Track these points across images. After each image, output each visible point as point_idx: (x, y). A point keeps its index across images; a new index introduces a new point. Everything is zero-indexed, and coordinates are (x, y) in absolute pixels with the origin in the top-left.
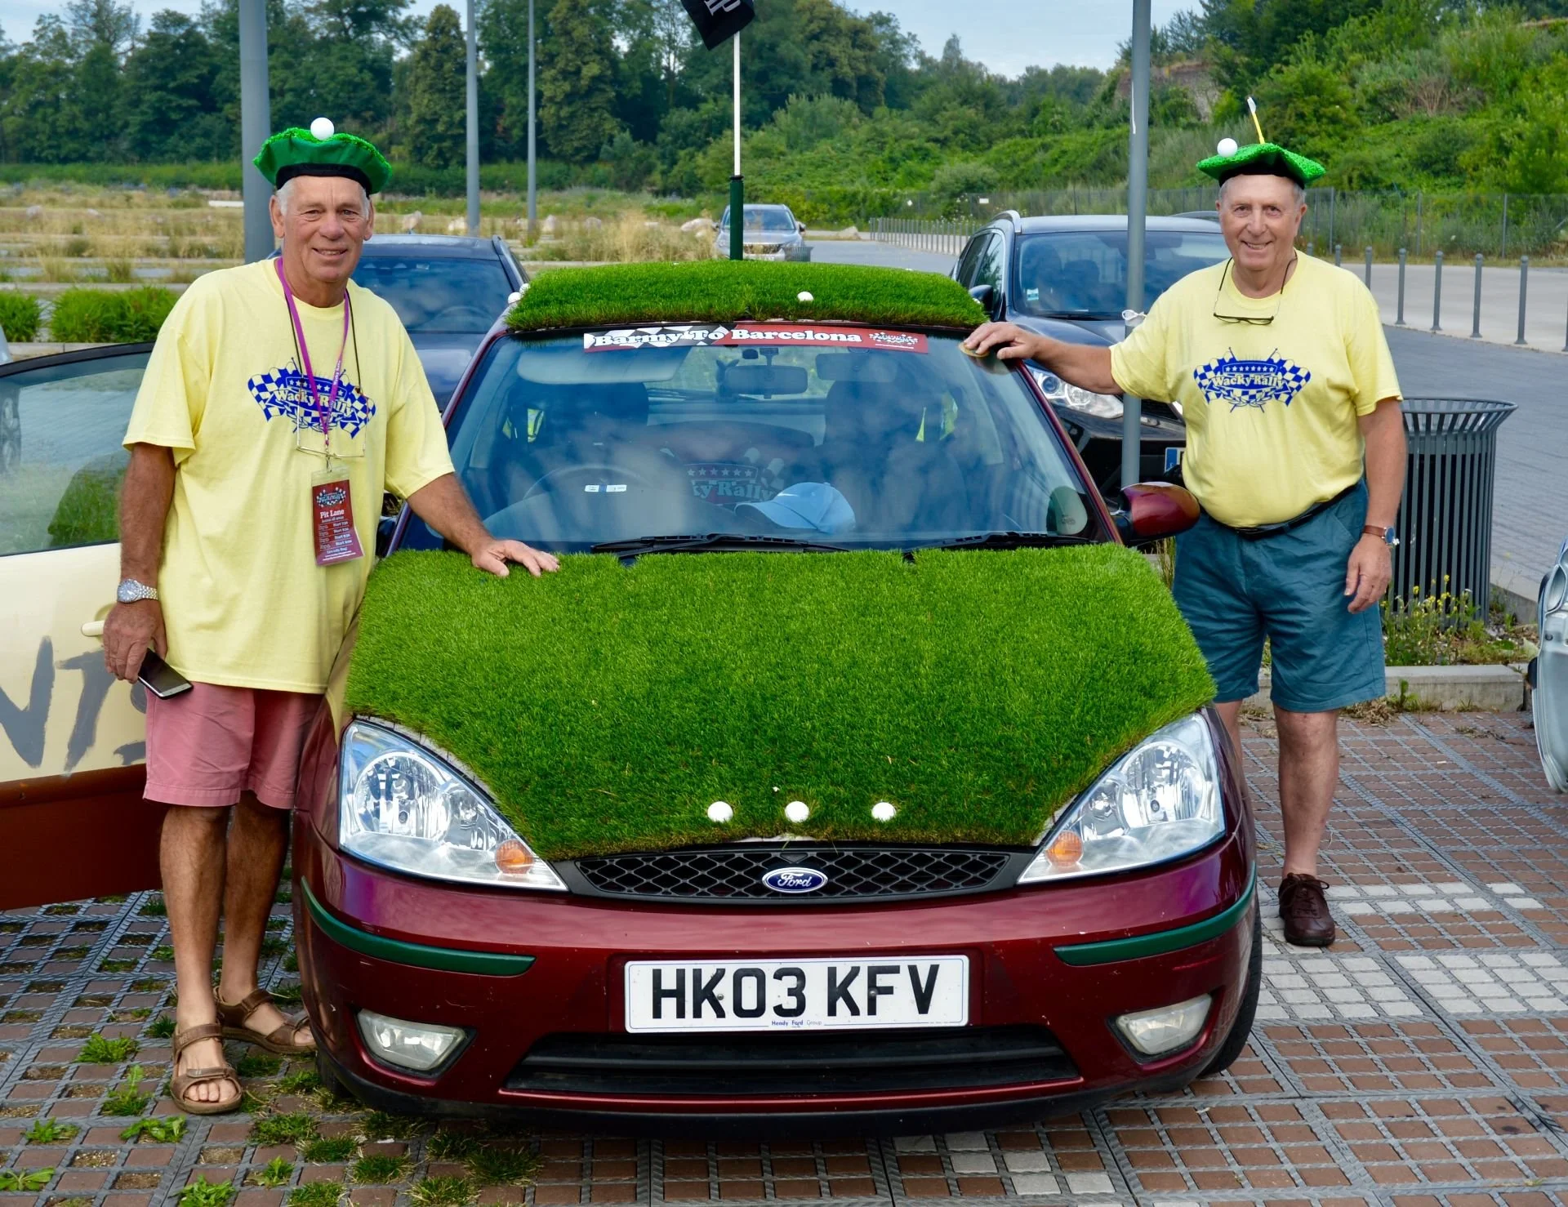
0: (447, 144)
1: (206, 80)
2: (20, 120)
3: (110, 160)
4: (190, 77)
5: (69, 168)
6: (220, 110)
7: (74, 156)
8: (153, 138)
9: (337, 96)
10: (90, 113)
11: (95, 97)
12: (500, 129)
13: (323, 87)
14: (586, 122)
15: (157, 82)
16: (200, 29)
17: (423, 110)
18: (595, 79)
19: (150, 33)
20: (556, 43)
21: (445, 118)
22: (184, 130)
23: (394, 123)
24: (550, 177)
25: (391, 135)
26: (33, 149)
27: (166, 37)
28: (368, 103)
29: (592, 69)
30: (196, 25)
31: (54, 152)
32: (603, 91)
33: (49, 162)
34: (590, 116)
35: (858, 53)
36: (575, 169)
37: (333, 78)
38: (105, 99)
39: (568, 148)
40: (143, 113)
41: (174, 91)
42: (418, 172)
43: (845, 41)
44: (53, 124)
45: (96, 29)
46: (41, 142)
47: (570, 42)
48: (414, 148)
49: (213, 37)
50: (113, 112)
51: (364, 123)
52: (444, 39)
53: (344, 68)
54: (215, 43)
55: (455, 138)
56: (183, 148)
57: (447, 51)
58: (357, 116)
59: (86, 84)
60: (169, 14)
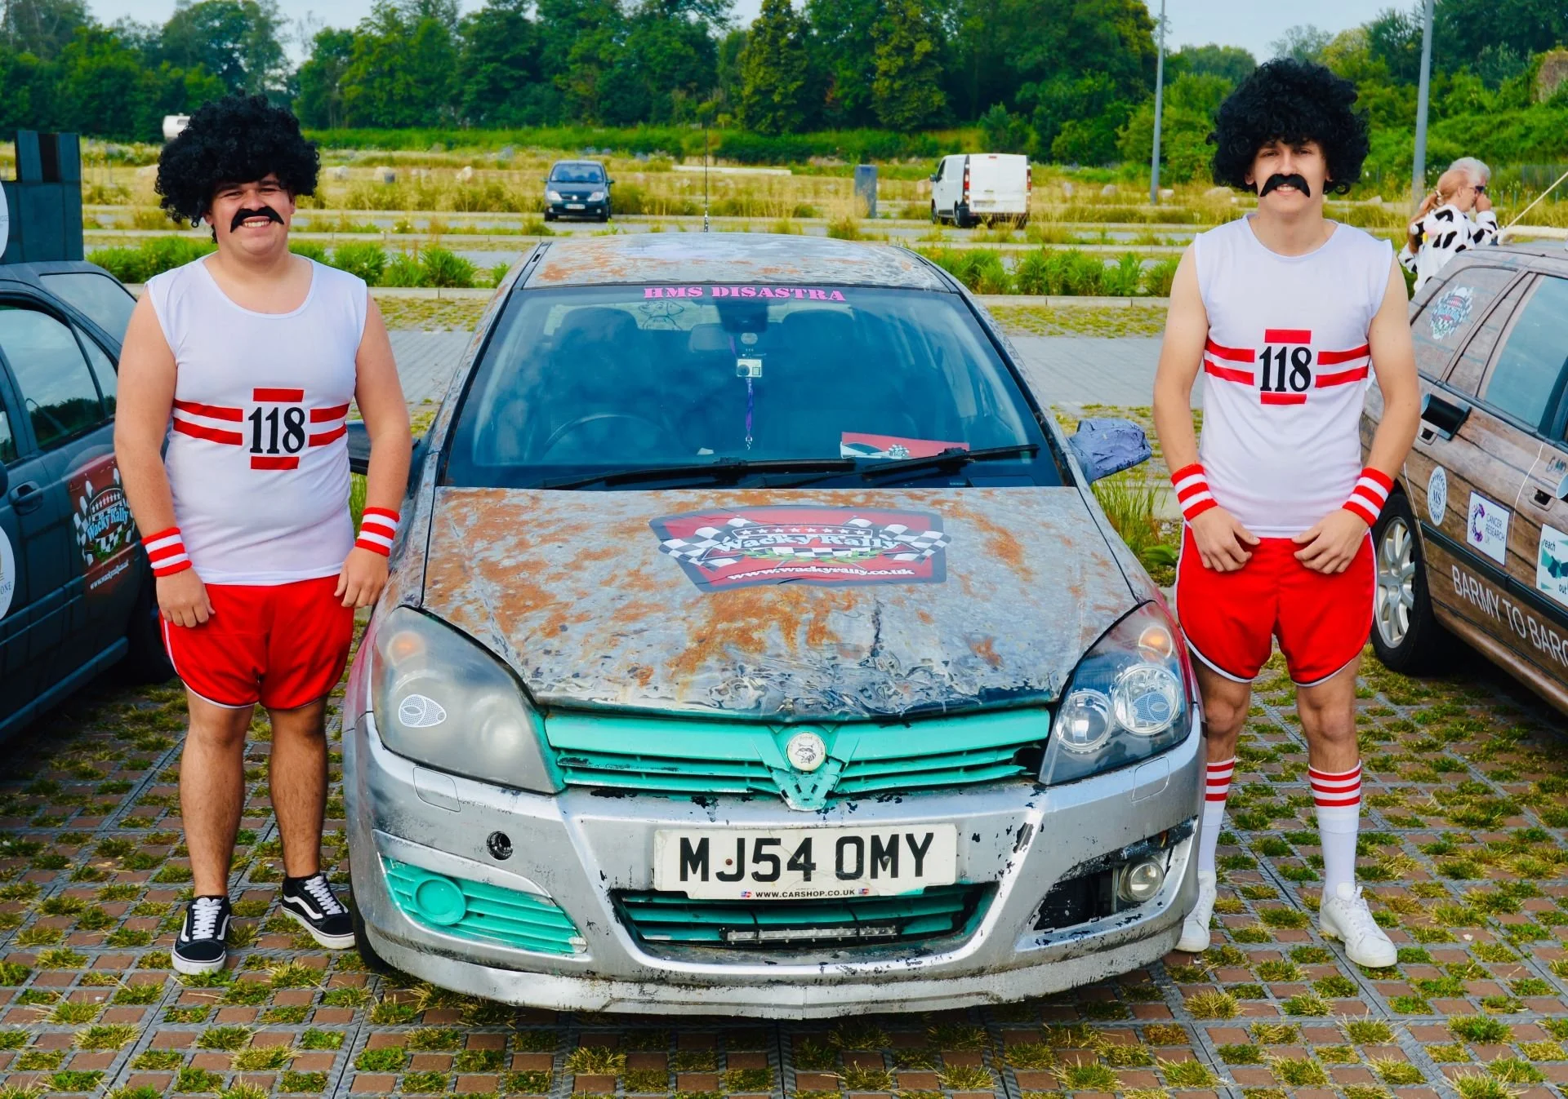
0: (780, 113)
1: (536, 52)
2: (361, 89)
3: (442, 126)
4: (521, 50)
6: (548, 80)
7: (409, 121)
8: (486, 105)
9: (664, 68)
10: (422, 82)
11: (428, 67)
12: (828, 99)
13: (651, 60)
14: (917, 94)
15: (492, 54)
16: (525, 6)
17: (758, 81)
18: (927, 55)
19: (485, 10)
20: (889, 21)
21: (781, 90)
22: (515, 98)
23: (718, 96)
24: (882, 144)
25: (717, 105)
26: (370, 115)
27: (499, 15)
28: (691, 76)
29: (924, 46)
30: (522, 2)
31: (389, 117)
32: (932, 66)
33: (383, 126)
34: (920, 89)
35: (1144, 32)
36: (904, 137)
37: (660, 51)
38: (439, 69)
39: (899, 118)
40: (478, 83)
41: (506, 62)
42: (749, 138)
43: (1131, 21)
44: (391, 91)
45: (424, 6)
46: (378, 108)
47: (904, 21)
48: (747, 116)
49: (538, 12)
50: (448, 81)
51: (690, 93)
52: (778, 17)
53: (669, 43)
54: (542, 18)
55: (787, 107)
56: (515, 114)
57: (780, 27)
58: (683, 85)
59: (420, 56)
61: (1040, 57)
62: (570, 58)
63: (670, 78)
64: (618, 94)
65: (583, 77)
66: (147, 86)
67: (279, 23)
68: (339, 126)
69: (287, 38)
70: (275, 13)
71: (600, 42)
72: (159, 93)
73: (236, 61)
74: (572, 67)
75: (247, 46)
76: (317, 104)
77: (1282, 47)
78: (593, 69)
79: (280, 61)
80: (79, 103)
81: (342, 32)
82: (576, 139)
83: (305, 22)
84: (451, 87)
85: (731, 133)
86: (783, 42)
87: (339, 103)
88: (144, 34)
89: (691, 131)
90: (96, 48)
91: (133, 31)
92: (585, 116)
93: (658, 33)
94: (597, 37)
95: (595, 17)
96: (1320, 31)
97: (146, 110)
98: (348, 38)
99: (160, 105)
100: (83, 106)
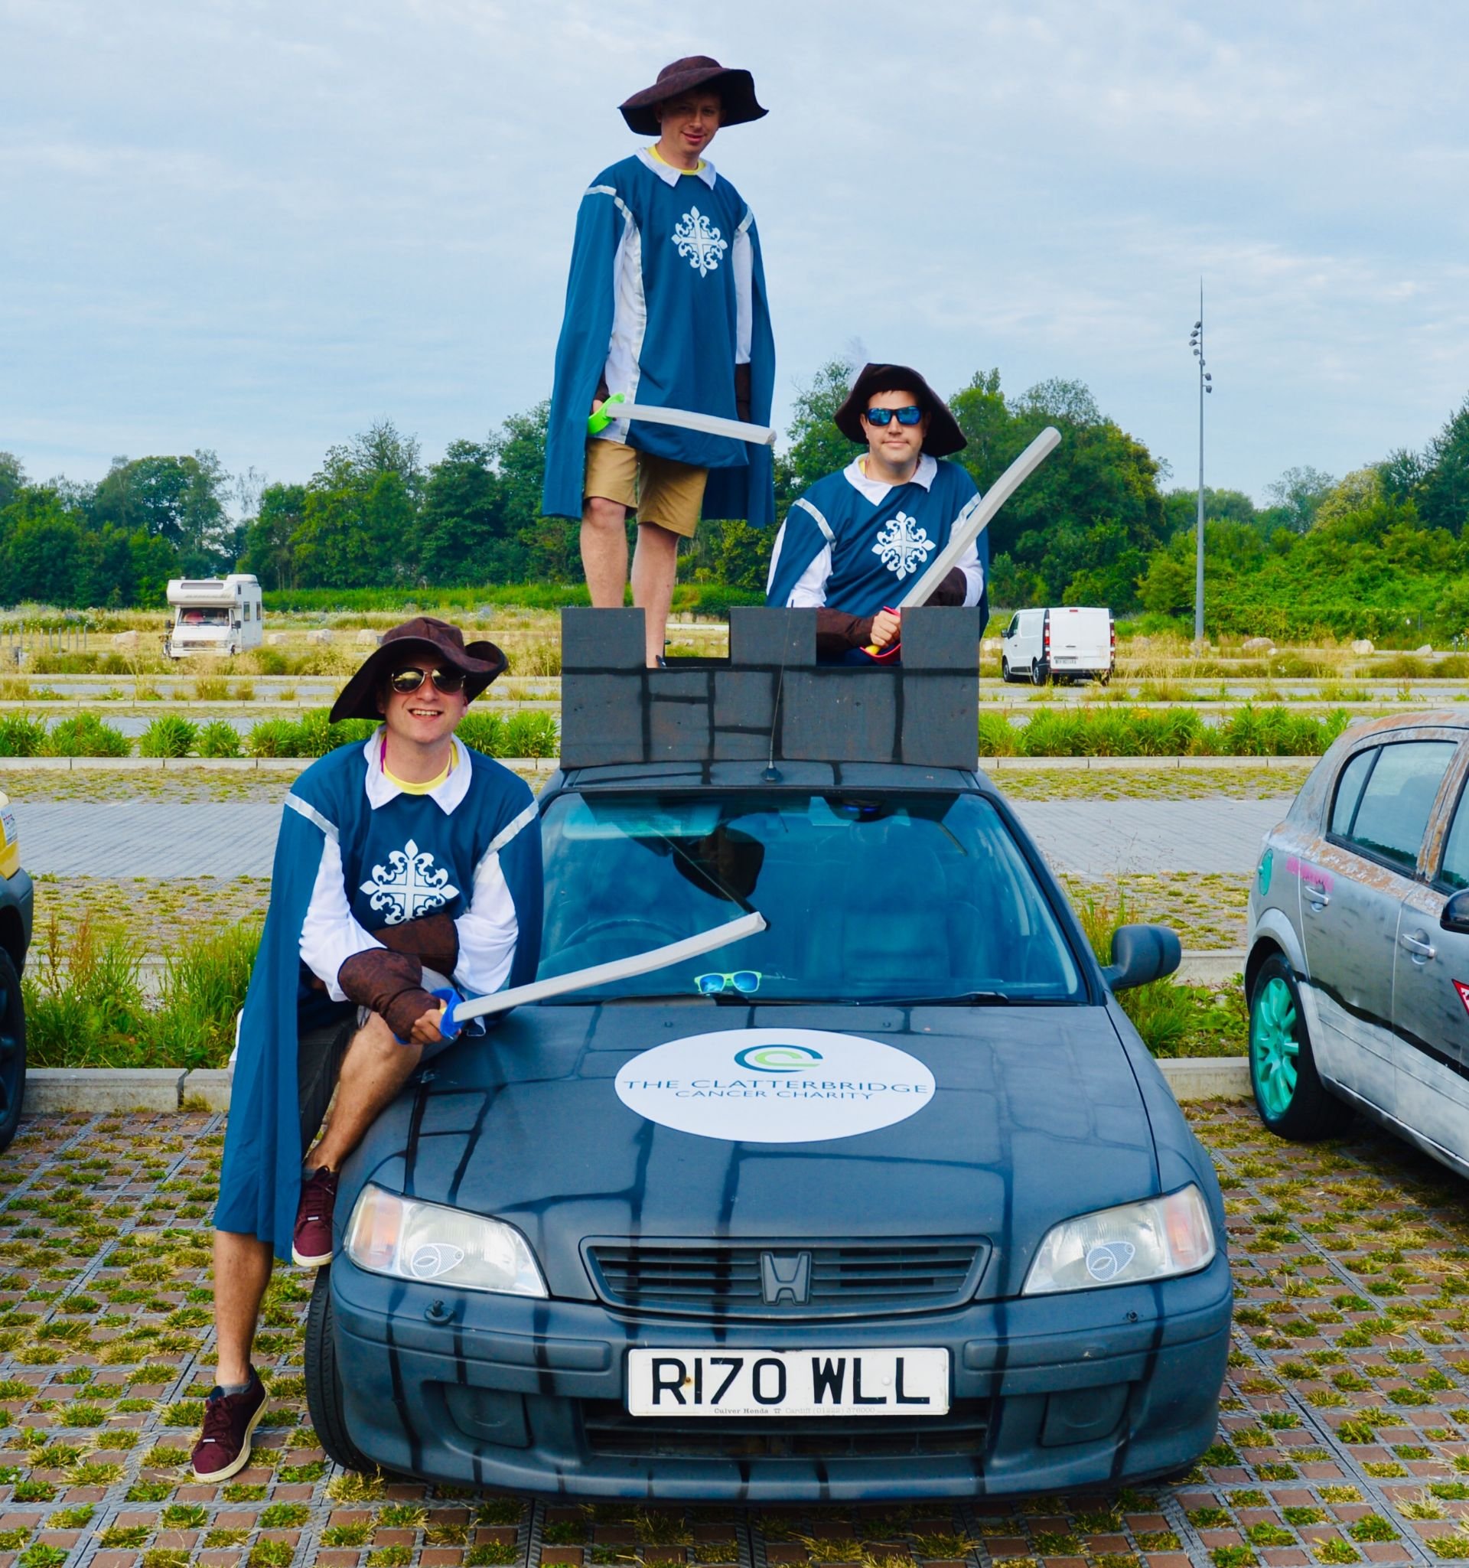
1: (499, 506)
2: (312, 547)
4: (484, 503)
5: (360, 593)
6: (512, 535)
7: (362, 580)
8: (446, 562)
10: (378, 539)
11: (384, 523)
15: (453, 508)
16: (488, 458)
17: (739, 532)
19: (444, 462)
22: (478, 554)
23: (695, 549)
25: (694, 559)
26: (321, 574)
27: (463, 466)
30: (485, 454)
31: (342, 577)
33: (335, 586)
35: (1146, 476)
38: (396, 525)
40: (438, 539)
42: (730, 593)
43: (1134, 466)
44: (344, 549)
45: (380, 460)
46: (331, 567)
48: (728, 570)
49: (501, 464)
50: (405, 538)
54: (505, 471)
56: (478, 571)
59: (377, 511)
60: (462, 444)
61: (1041, 504)
62: (536, 511)
65: (550, 530)
66: (90, 547)
67: (219, 480)
68: (288, 587)
69: (227, 496)
70: (215, 469)
72: (102, 555)
73: (172, 520)
74: (538, 521)
75: (185, 505)
76: (266, 562)
77: (1279, 490)
79: (218, 519)
80: (19, 567)
81: (292, 488)
82: (544, 596)
83: (246, 479)
84: (409, 544)
85: (710, 588)
87: (288, 563)
88: (77, 494)
90: (37, 509)
91: (66, 491)
92: (552, 572)
96: (1319, 472)
97: (88, 573)
98: (298, 493)
99: (104, 567)
100: (23, 571)
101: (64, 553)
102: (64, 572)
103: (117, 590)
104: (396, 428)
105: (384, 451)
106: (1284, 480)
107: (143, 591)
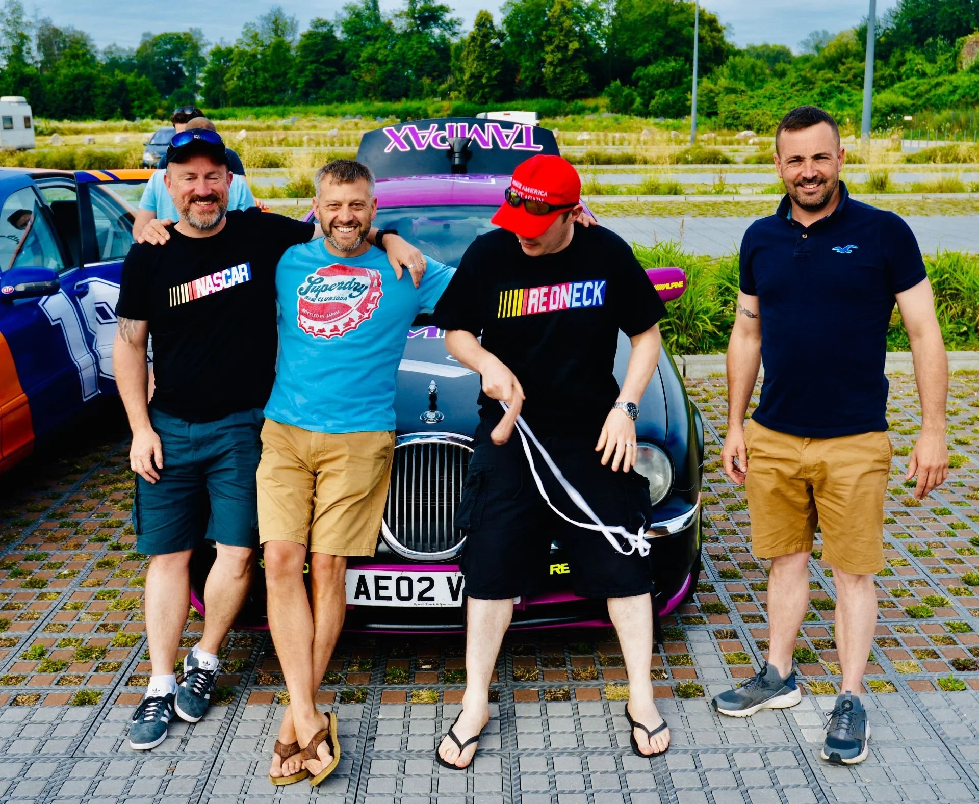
0: (487, 90)
1: (341, 57)
2: (237, 82)
3: (287, 104)
4: (332, 55)
5: (265, 109)
6: (349, 73)
7: (266, 101)
8: (311, 90)
9: (417, 64)
10: (274, 77)
11: (277, 67)
12: (517, 80)
13: (410, 59)
14: (571, 76)
15: (314, 59)
16: (335, 28)
17: (473, 70)
18: (576, 51)
19: (309, 32)
20: (553, 30)
21: (487, 75)
22: (329, 85)
23: (450, 80)
24: (550, 108)
25: (450, 86)
26: (243, 99)
27: (318, 34)
28: (435, 68)
29: (574, 45)
30: (332, 26)
31: (254, 99)
32: (580, 58)
33: (251, 105)
34: (573, 73)
35: (715, 34)
36: (564, 103)
37: (415, 54)
38: (283, 69)
39: (560, 91)
40: (306, 76)
41: (323, 63)
42: (467, 105)
43: (707, 27)
44: (255, 83)
45: (276, 31)
46: (247, 94)
47: (561, 30)
48: (467, 92)
49: (343, 32)
50: (288, 76)
51: (434, 79)
52: (484, 30)
53: (420, 48)
54: (345, 36)
55: (492, 86)
56: (329, 95)
57: (486, 36)
58: (429, 75)
59: (272, 61)
60: (319, 20)
61: (647, 50)
62: (361, 59)
63: (421, 70)
64: (390, 81)
65: (369, 71)
67: (203, 45)
68: (226, 106)
70: (201, 39)
71: (379, 49)
72: (110, 89)
74: (362, 65)
75: (187, 60)
76: (213, 92)
77: (806, 44)
78: (374, 66)
82: (364, 109)
84: (290, 80)
85: (458, 103)
86: (487, 45)
87: (225, 92)
88: (124, 55)
89: (434, 103)
91: (118, 53)
92: (370, 95)
93: (414, 42)
94: (377, 46)
95: (377, 34)
96: (829, 32)
97: (101, 100)
98: (230, 51)
99: (112, 96)
100: (65, 99)
101: (88, 88)
102: (89, 99)
103: (119, 110)
104: (284, 11)
105: (278, 25)
106: (809, 38)
107: (135, 110)
